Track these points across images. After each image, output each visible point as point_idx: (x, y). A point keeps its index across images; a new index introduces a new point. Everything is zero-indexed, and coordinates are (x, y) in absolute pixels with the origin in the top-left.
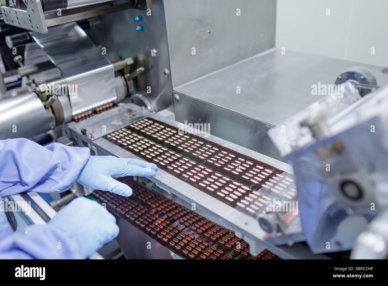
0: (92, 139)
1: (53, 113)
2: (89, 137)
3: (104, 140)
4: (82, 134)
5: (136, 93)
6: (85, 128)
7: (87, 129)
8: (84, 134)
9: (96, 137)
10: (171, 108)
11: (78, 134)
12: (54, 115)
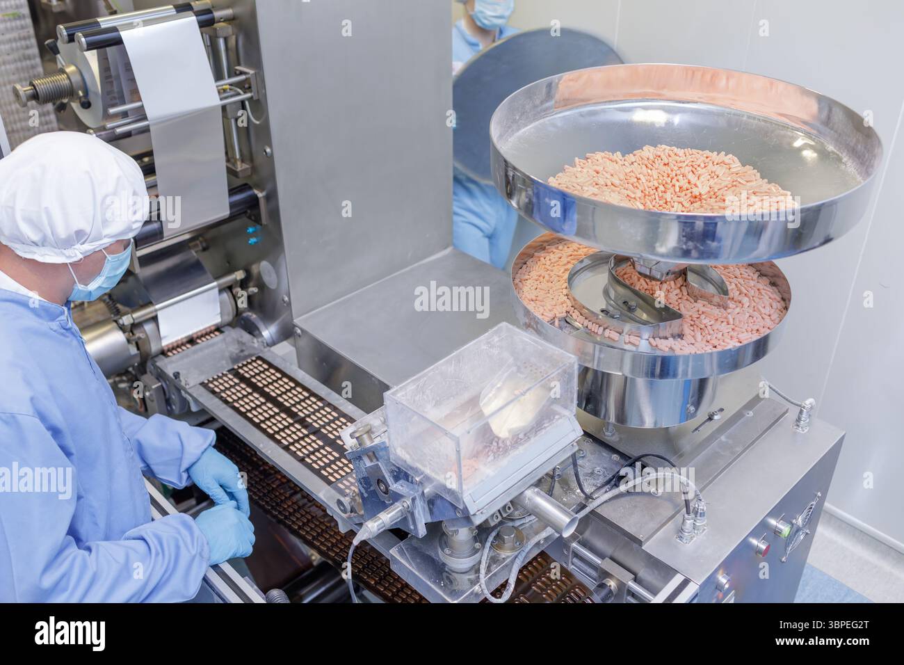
0: (187, 387)
1: (138, 349)
2: (183, 383)
3: (202, 389)
4: (174, 378)
5: (249, 311)
6: (177, 370)
7: (180, 372)
8: (176, 378)
9: (191, 385)
10: (291, 340)
11: (168, 376)
12: (139, 352)
